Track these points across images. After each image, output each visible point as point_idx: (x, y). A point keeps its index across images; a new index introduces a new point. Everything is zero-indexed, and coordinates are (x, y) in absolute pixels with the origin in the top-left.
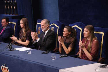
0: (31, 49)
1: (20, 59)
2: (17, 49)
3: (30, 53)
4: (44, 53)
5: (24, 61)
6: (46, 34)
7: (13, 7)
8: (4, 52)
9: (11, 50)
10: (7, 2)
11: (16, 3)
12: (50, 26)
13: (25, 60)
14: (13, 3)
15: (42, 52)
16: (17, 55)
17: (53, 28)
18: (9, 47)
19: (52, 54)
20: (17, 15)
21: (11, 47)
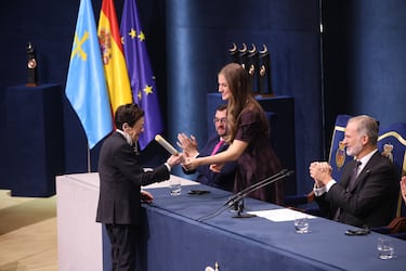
0: (310, 217)
1: (268, 248)
2: (260, 214)
3: (304, 230)
4: (354, 233)
5: (282, 257)
6: (362, 167)
7: (257, 69)
8: (217, 223)
9: (239, 216)
10: (237, 52)
11: (268, 56)
12: (380, 138)
13: (284, 253)
14: (257, 54)
15: (346, 228)
16: (259, 234)
17: (388, 149)
18: (236, 206)
19: (382, 238)
20: (268, 98)
21: (242, 207)
